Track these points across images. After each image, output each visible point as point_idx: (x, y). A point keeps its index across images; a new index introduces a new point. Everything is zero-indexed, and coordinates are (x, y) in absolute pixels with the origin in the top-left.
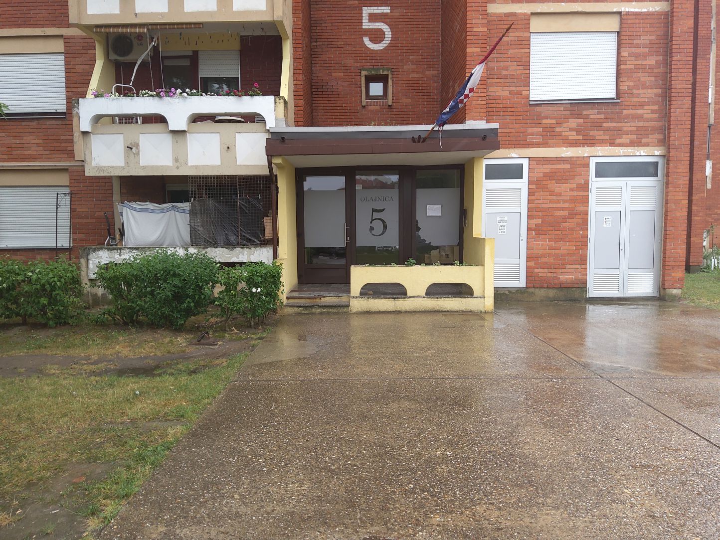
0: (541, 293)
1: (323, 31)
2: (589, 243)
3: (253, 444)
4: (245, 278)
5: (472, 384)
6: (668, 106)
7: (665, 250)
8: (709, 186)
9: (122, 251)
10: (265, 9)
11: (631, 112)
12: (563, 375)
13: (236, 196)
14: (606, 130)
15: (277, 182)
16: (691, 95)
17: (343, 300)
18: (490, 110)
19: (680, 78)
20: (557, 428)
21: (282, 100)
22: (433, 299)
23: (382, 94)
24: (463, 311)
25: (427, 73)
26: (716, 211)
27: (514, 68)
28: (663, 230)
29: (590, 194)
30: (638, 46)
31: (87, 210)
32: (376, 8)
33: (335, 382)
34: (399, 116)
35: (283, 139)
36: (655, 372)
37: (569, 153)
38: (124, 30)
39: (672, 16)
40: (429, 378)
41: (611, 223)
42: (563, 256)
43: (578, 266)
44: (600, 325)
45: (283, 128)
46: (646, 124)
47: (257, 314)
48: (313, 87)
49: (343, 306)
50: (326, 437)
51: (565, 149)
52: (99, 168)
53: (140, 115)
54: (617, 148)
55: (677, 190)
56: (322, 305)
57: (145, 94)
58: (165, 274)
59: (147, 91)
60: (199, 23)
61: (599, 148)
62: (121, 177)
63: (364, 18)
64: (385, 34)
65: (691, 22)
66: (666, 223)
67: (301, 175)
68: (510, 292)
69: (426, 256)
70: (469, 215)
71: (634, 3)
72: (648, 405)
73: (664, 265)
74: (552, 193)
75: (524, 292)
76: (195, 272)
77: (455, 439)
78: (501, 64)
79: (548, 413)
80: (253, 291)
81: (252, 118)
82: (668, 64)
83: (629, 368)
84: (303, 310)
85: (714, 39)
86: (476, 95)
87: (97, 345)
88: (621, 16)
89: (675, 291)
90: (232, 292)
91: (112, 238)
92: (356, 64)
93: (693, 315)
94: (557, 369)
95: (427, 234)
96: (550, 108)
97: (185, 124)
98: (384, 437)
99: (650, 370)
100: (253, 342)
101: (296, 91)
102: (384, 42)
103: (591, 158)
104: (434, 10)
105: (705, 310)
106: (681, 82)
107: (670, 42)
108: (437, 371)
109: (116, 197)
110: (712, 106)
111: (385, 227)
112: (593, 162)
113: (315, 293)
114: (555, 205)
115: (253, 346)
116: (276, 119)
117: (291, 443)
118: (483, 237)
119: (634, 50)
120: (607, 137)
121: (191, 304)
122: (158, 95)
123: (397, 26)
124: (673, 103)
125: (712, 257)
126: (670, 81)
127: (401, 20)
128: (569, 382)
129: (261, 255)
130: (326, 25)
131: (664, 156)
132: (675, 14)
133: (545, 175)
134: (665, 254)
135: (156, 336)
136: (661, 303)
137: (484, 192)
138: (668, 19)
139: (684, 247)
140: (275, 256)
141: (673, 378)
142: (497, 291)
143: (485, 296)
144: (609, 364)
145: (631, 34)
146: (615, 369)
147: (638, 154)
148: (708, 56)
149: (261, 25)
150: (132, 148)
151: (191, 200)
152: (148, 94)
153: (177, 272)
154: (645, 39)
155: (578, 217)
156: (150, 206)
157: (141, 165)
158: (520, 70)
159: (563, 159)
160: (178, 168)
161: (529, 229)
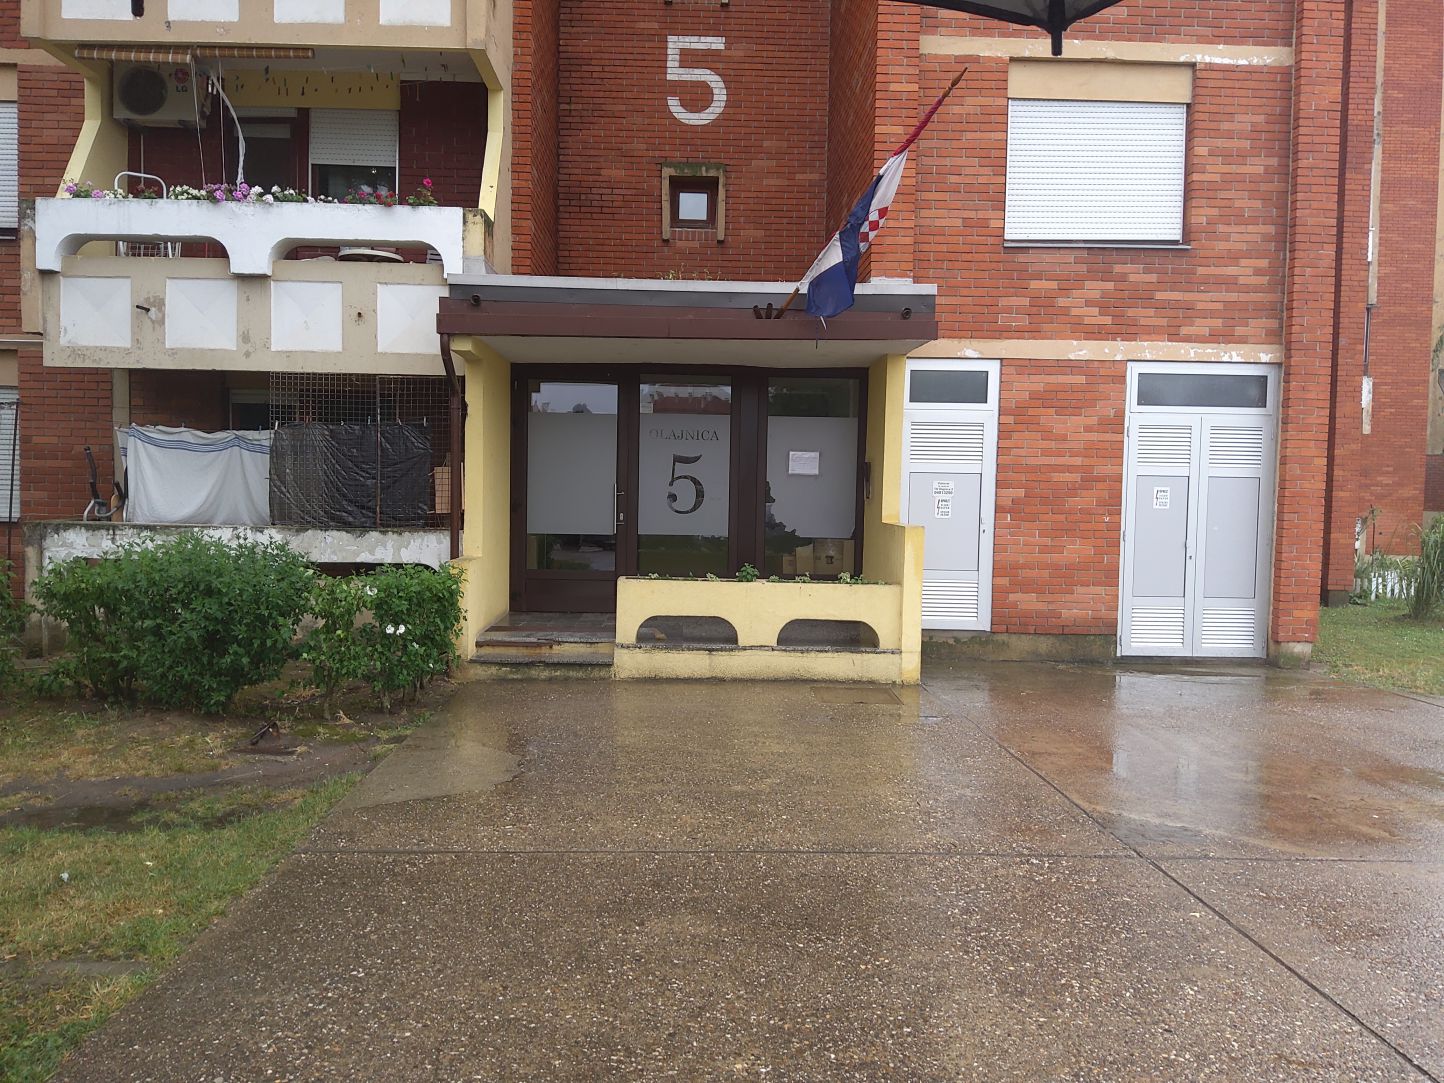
0: (1021, 645)
1: (584, 81)
2: (1122, 543)
3: (290, 1034)
4: (371, 602)
5: (848, 868)
6: (1288, 261)
7: (1279, 561)
8: (1367, 429)
9: (118, 532)
10: (447, 23)
11: (1213, 270)
12: (1053, 846)
13: (375, 420)
14: (1161, 306)
15: (463, 392)
16: (1334, 239)
17: (603, 649)
18: (921, 256)
19: (1315, 205)
20: (1030, 996)
21: (479, 217)
22: (792, 654)
23: (705, 218)
24: (855, 682)
25: (798, 176)
26: (1379, 479)
27: (974, 171)
28: (1275, 518)
29: (1126, 438)
30: (1229, 135)
31: (55, 440)
32: (695, 39)
33: (534, 857)
34: (739, 264)
35: (477, 300)
36: (1256, 842)
37: (1084, 352)
38: (142, 56)
39: (1298, 77)
40: (754, 851)
41: (1168, 501)
42: (1068, 567)
43: (1100, 590)
44: (1142, 722)
45: (480, 277)
46: (1243, 297)
47: (396, 682)
48: (561, 196)
49: (597, 665)
50: (473, 1017)
51: (1075, 343)
52: (75, 351)
53: (174, 240)
54: (1184, 344)
55: (1305, 435)
56: (551, 661)
57: (182, 194)
58: (187, 590)
59: (185, 187)
60: (305, 48)
61: (1146, 344)
62: (131, 371)
63: (670, 58)
64: (713, 94)
65: (1336, 90)
66: (1281, 505)
67: (523, 380)
68: (957, 640)
69: (786, 558)
70: (874, 474)
71: (1221, 47)
72: (1240, 932)
73: (1277, 593)
74: (1047, 435)
75: (987, 642)
76: (255, 586)
77: (786, 1026)
78: (948, 162)
79: (1012, 951)
80: (388, 632)
81: (418, 254)
82: (1288, 174)
83: (1200, 831)
84: (511, 672)
85: (1378, 134)
86: (892, 224)
87: (23, 747)
88: (1194, 71)
89: (1299, 648)
90: (339, 632)
91: (98, 503)
92: (651, 153)
93: (1336, 701)
94: (1040, 832)
95: (789, 511)
96: (1047, 257)
97: (266, 261)
98: (615, 1017)
99: (1245, 839)
100: (379, 748)
101: (518, 199)
102: (710, 110)
103: (1129, 363)
104: (816, 49)
105: (1361, 691)
106: (1315, 214)
107: (1294, 129)
108: (774, 831)
109: (120, 414)
110: (1374, 269)
111: (700, 494)
112: (1133, 372)
113: (540, 634)
114: (1053, 461)
115: (376, 759)
116: (465, 258)
117: (382, 1035)
118: (903, 522)
119: (1220, 143)
120: (1164, 322)
121: (243, 660)
122: (211, 198)
123: (737, 78)
124: (1298, 254)
125: (1373, 574)
126: (1294, 209)
127: (747, 66)
128: (1067, 868)
129: (424, 549)
130: (591, 68)
131: (1279, 365)
132: (1303, 73)
133: (1035, 396)
134: (1278, 569)
135: (161, 729)
136: (1271, 673)
137: (907, 427)
138: (1288, 82)
139: (1319, 555)
140: (455, 552)
141: (1297, 860)
142: (931, 638)
143: (903, 649)
144: (1157, 821)
145: (1214, 109)
146: (1168, 835)
147: (1226, 358)
148: (1366, 166)
149: (441, 57)
150: (148, 310)
151: (273, 424)
152: (188, 194)
153: (213, 585)
154: (1245, 121)
155: (1100, 485)
156: (187, 435)
157: (167, 346)
158: (985, 176)
159: (1072, 364)
160: (247, 354)
161: (999, 509)
